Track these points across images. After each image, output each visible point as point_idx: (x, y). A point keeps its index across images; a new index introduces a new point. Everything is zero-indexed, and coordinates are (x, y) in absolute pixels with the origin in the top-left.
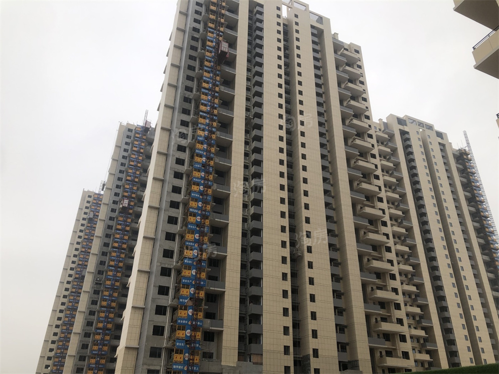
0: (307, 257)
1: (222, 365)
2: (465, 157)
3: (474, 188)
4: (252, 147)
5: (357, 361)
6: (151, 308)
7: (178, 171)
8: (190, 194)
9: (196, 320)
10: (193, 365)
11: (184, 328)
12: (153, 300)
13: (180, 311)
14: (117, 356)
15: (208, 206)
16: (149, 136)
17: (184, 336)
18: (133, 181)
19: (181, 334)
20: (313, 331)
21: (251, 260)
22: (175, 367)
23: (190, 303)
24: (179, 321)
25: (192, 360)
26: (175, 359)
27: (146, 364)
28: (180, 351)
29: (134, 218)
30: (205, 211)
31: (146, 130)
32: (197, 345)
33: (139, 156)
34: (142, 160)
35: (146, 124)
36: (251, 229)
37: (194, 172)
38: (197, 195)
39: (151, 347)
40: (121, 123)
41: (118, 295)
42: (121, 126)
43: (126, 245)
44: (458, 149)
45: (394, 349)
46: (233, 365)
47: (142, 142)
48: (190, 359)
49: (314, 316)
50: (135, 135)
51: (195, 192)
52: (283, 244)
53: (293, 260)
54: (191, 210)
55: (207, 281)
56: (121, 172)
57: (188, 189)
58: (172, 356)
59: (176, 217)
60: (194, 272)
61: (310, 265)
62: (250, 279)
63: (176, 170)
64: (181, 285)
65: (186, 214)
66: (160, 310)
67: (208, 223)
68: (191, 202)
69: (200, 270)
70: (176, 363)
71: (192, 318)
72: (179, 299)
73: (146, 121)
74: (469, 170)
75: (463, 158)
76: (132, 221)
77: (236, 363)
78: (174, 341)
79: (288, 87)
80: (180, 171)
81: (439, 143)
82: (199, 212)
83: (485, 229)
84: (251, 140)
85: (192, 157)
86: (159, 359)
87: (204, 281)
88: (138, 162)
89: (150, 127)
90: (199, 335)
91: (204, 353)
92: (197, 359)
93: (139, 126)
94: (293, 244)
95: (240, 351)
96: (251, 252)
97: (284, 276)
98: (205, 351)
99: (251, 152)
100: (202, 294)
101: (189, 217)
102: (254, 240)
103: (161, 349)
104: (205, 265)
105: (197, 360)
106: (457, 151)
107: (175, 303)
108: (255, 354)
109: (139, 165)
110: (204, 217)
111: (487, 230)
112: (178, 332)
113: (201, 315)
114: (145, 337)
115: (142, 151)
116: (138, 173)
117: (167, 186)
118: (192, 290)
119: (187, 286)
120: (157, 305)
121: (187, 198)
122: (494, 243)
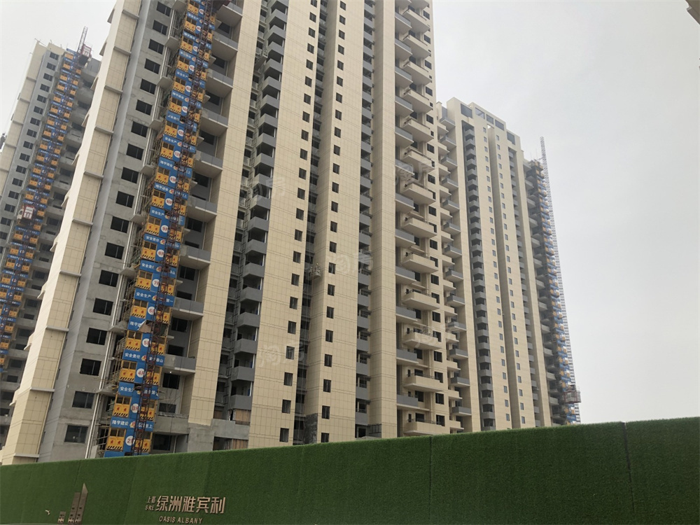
0: (328, 279)
1: (188, 424)
2: (538, 172)
3: (543, 214)
4: (262, 105)
5: (379, 425)
6: (80, 331)
7: (140, 122)
8: (157, 161)
9: (155, 354)
10: (146, 420)
11: (133, 365)
12: (85, 320)
13: (128, 340)
14: (15, 404)
15: (186, 184)
16: (87, 72)
17: (133, 377)
18: (54, 139)
19: (127, 374)
20: (325, 381)
21: (245, 274)
22: (114, 422)
23: (147, 329)
24: (127, 355)
25: (144, 413)
26: (115, 411)
27: (65, 417)
28: (123, 400)
29: (52, 198)
30: (181, 190)
31: (82, 59)
32: (154, 392)
33: (68, 100)
34: (73, 109)
35: (82, 50)
36: (249, 229)
37: (167, 127)
38: (168, 164)
39: (76, 392)
40: (38, 42)
41: (18, 314)
42: (38, 46)
43: (37, 240)
44: (530, 160)
45: (426, 412)
46: (205, 424)
47: (74, 78)
48: (141, 412)
49: (328, 361)
50: (62, 64)
51: (166, 158)
52: (296, 257)
53: (307, 282)
54: (157, 186)
55: (176, 298)
56: (33, 121)
57: (153, 154)
58: (111, 406)
59: (130, 196)
60: (155, 283)
61: (331, 290)
62: (242, 303)
63: (136, 120)
64: (134, 301)
65: (149, 192)
66: (96, 337)
67: (184, 211)
68: (158, 174)
69: (165, 280)
70: (117, 417)
71: (147, 352)
72: (128, 321)
73: (84, 45)
74: (539, 190)
75: (534, 173)
76: (49, 203)
77: (210, 422)
78: (116, 384)
79: (324, 23)
80: (143, 123)
81: (509, 149)
82: (171, 192)
83: (546, 269)
84: (261, 93)
85: (165, 103)
86: (89, 410)
87: (170, 297)
88: (65, 111)
89: (90, 56)
90: (158, 378)
91: (161, 404)
92: (152, 412)
93: (71, 51)
94: (310, 259)
95: (218, 404)
96: (247, 263)
97: (293, 302)
98: (163, 402)
99: (260, 112)
100: (167, 318)
101: (154, 197)
102: (254, 245)
103: (92, 395)
104: (174, 273)
105: (150, 413)
106: (529, 163)
107: (122, 326)
108: (239, 409)
109: (67, 115)
110: (179, 200)
111: (549, 270)
112: (123, 370)
113: (162, 348)
114: (67, 376)
115: (73, 93)
116: (64, 127)
117: (119, 144)
118: (151, 310)
119: (143, 303)
120: (90, 329)
121: (151, 166)
122: (555, 287)
